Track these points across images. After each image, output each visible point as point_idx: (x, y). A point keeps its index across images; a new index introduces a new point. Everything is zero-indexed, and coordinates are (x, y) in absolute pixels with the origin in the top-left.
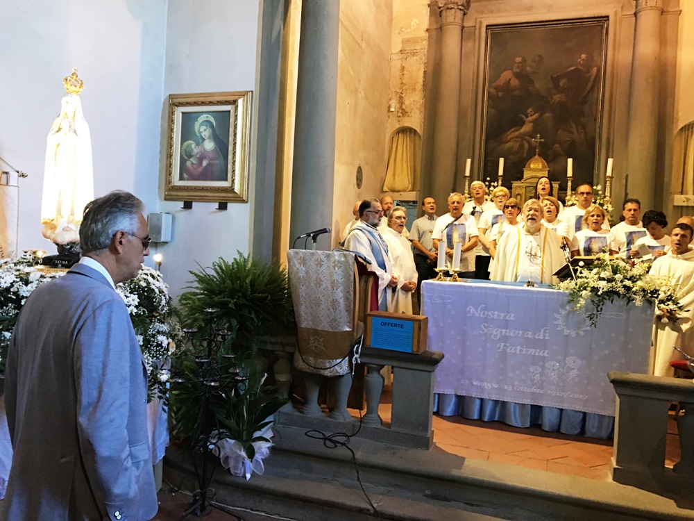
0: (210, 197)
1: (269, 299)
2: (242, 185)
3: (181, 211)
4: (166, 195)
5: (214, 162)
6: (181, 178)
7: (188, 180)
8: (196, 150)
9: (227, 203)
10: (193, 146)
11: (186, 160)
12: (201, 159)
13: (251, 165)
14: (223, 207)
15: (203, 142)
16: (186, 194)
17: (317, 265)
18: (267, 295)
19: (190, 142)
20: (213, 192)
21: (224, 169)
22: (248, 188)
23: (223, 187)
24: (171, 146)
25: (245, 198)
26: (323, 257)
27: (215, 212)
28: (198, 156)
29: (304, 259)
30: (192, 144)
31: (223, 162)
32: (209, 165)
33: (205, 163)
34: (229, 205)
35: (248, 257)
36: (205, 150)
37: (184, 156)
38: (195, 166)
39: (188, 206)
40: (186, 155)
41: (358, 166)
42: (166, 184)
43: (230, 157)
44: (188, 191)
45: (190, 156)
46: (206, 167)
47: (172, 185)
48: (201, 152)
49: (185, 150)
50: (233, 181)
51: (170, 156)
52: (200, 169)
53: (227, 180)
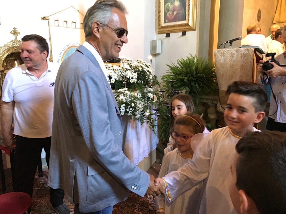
0: (178, 30)
1: (204, 77)
2: (193, 21)
3: (165, 38)
4: (159, 32)
5: (179, 11)
6: (165, 22)
7: (168, 22)
8: (171, 7)
9: (186, 32)
10: (170, 5)
11: (167, 13)
12: (173, 11)
13: (198, 10)
14: (184, 34)
15: (174, 2)
16: (167, 29)
17: (231, 56)
18: (204, 74)
19: (168, 3)
20: (179, 27)
21: (184, 15)
22: (196, 23)
23: (184, 24)
24: (159, 7)
25: (194, 28)
26: (234, 52)
27: (180, 37)
28: (172, 10)
29: (224, 53)
30: (169, 4)
31: (183, 11)
32: (177, 13)
33: (175, 13)
34: (187, 32)
35: (195, 57)
36: (175, 6)
37: (166, 11)
38: (171, 15)
39: (168, 35)
40: (167, 11)
41: (259, 9)
42: (158, 26)
43: (187, 8)
44: (168, 28)
45: (168, 11)
46: (176, 15)
47: (161, 26)
48: (173, 7)
49: (166, 8)
50: (188, 20)
51: (159, 12)
52: (173, 16)
53: (185, 20)
